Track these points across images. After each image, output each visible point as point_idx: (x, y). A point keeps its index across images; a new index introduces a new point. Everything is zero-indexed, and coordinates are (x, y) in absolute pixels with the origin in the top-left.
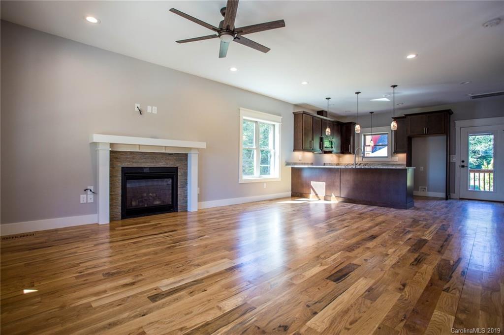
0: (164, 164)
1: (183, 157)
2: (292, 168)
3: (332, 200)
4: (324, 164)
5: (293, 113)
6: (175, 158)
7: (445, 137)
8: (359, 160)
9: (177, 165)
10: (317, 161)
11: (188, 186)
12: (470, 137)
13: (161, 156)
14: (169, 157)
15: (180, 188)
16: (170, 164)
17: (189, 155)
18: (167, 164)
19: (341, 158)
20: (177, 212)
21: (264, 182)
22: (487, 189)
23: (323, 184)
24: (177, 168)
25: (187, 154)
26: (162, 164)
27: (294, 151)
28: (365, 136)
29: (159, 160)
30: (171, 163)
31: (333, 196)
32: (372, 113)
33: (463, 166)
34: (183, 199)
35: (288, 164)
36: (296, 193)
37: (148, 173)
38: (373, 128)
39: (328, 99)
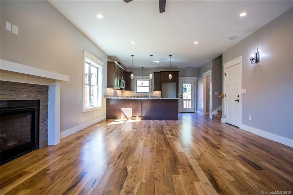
0: (26, 97)
1: (44, 90)
2: (106, 99)
3: (137, 119)
4: (118, 97)
5: (107, 61)
6: (37, 90)
7: (176, 84)
8: (135, 94)
9: (39, 98)
10: (115, 95)
11: (48, 119)
12: (184, 85)
13: (22, 87)
14: (32, 89)
15: (41, 122)
16: (32, 97)
17: (49, 88)
18: (29, 97)
19: (123, 93)
20: (39, 148)
21: (95, 110)
22: (189, 108)
23: (130, 110)
24: (39, 101)
25: (48, 86)
26: (23, 97)
27: (107, 87)
28: (137, 80)
29: (20, 92)
30: (33, 95)
31: (137, 116)
32: (142, 68)
33: (181, 98)
34: (44, 134)
35: (105, 96)
36: (111, 116)
37: (6, 108)
38: (143, 77)
39: (132, 56)
